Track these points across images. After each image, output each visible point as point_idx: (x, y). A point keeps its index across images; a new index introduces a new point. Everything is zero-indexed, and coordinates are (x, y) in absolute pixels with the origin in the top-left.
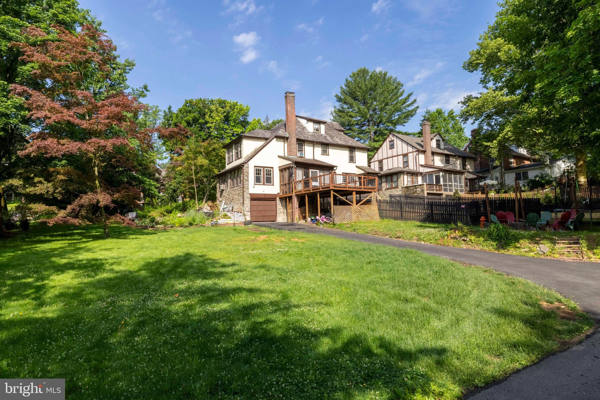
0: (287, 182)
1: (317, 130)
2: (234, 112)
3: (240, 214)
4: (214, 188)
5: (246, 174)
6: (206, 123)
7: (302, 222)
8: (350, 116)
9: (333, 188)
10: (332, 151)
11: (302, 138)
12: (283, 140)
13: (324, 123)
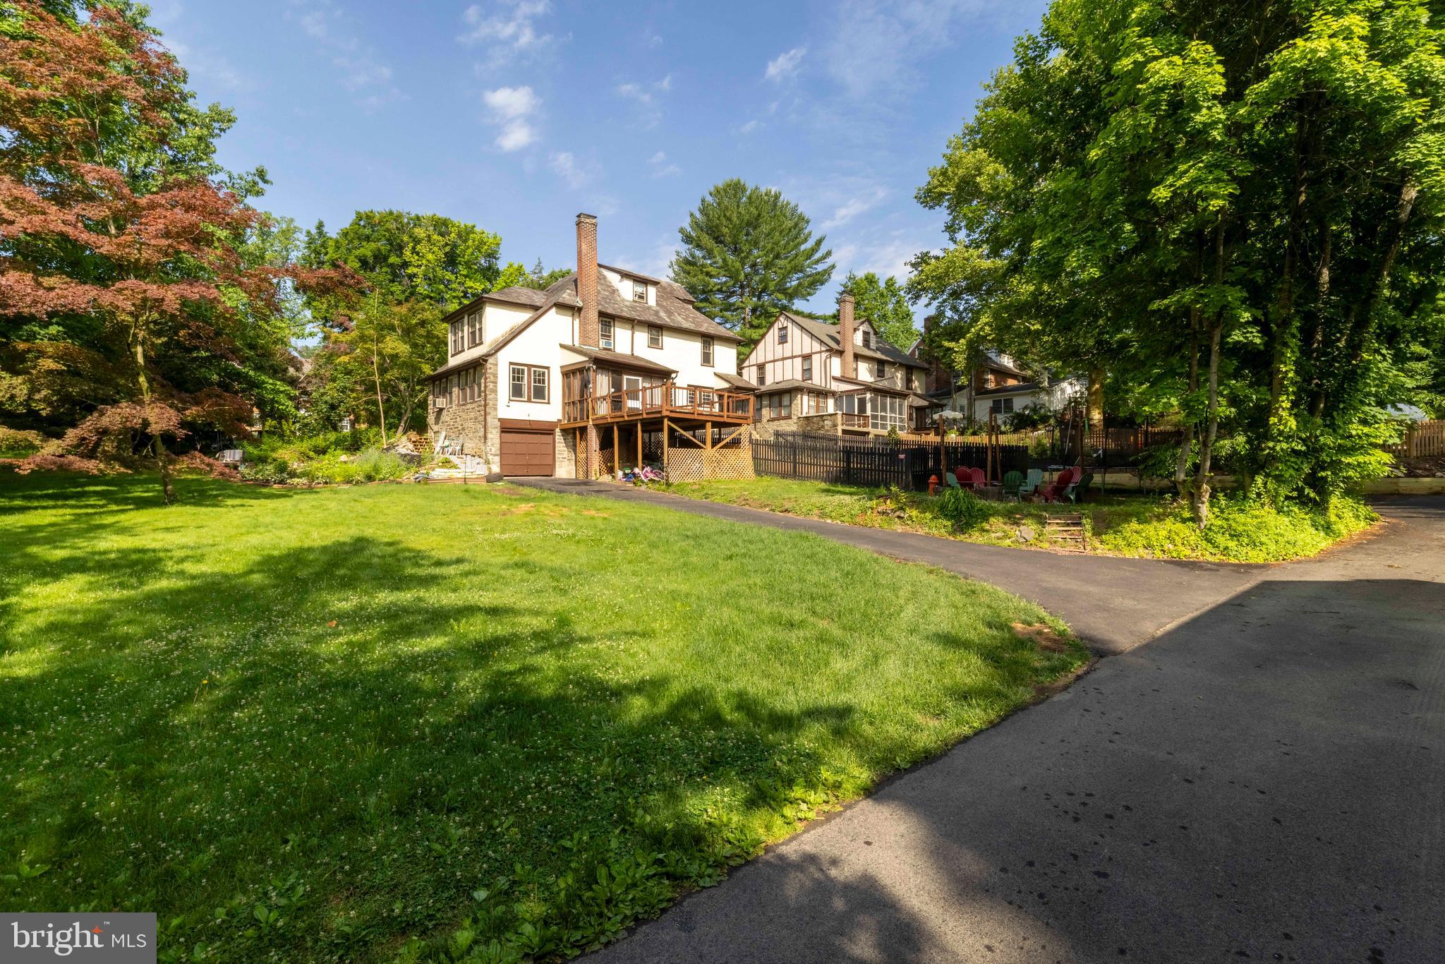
0: (577, 398)
1: (641, 297)
2: (468, 247)
3: (477, 460)
4: (423, 405)
5: (492, 379)
6: (405, 265)
7: (606, 478)
9: (668, 413)
10: (668, 340)
11: (610, 311)
12: (570, 313)
13: (655, 283)
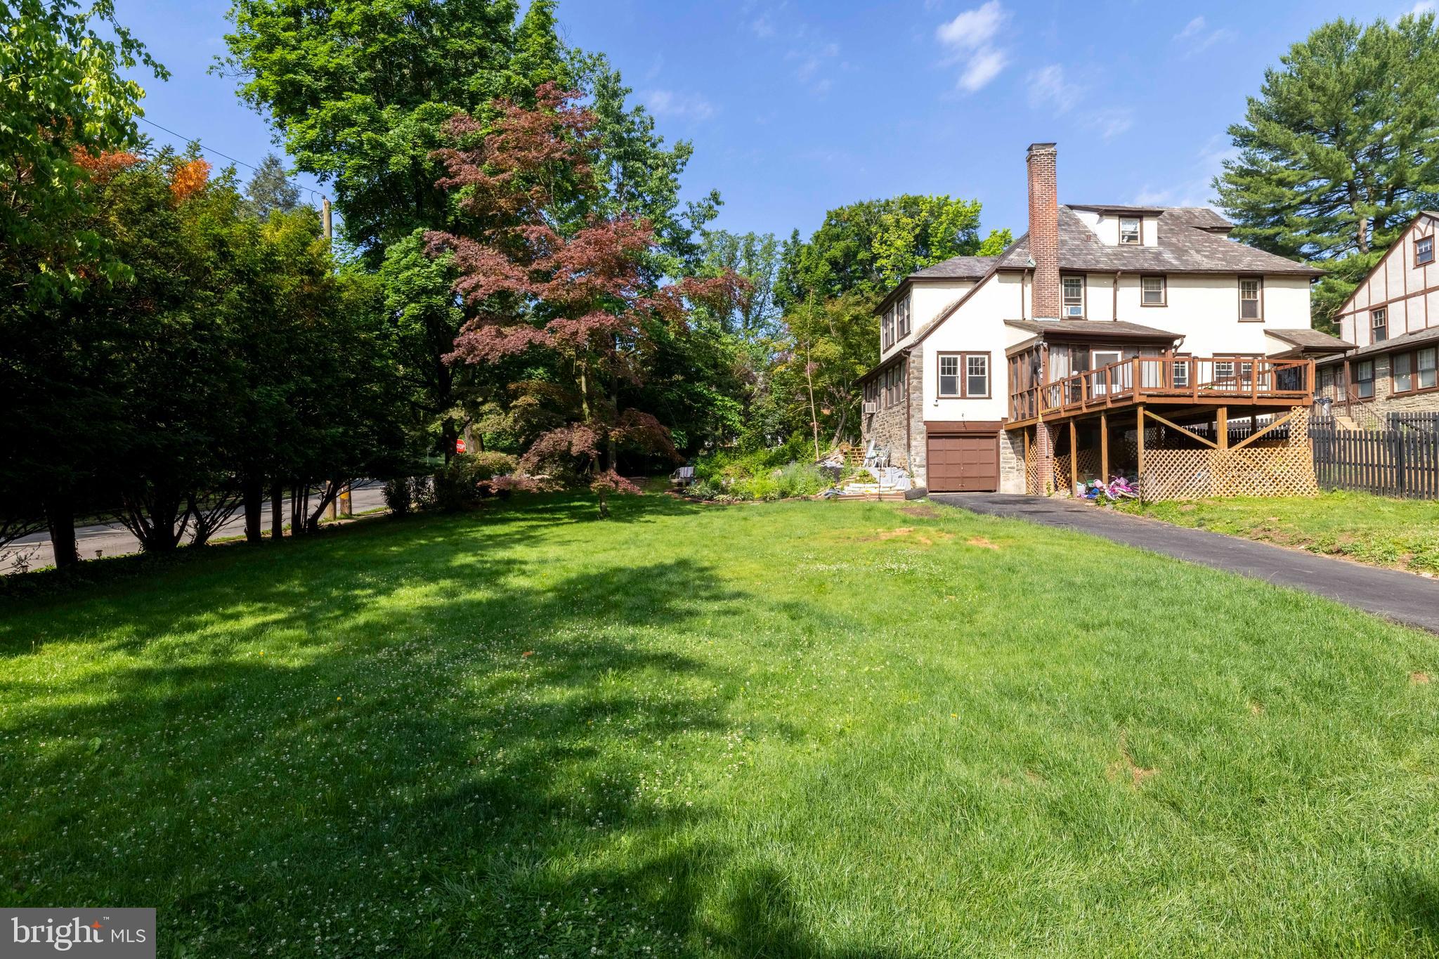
0: (1026, 387)
1: (1132, 238)
2: (941, 223)
3: (901, 472)
5: (916, 374)
6: (875, 258)
7: (1063, 494)
8: (1281, 183)
9: (1144, 399)
10: (1175, 293)
11: (1078, 264)
12: (1020, 278)
13: (1155, 214)
